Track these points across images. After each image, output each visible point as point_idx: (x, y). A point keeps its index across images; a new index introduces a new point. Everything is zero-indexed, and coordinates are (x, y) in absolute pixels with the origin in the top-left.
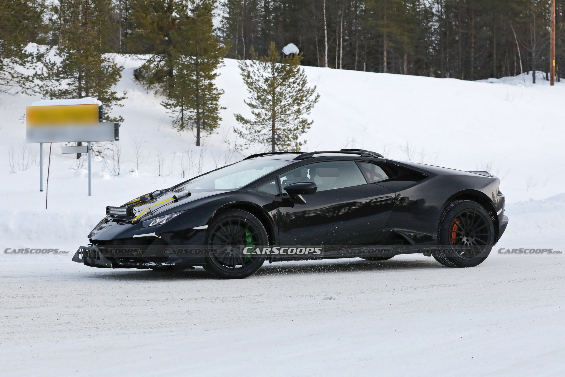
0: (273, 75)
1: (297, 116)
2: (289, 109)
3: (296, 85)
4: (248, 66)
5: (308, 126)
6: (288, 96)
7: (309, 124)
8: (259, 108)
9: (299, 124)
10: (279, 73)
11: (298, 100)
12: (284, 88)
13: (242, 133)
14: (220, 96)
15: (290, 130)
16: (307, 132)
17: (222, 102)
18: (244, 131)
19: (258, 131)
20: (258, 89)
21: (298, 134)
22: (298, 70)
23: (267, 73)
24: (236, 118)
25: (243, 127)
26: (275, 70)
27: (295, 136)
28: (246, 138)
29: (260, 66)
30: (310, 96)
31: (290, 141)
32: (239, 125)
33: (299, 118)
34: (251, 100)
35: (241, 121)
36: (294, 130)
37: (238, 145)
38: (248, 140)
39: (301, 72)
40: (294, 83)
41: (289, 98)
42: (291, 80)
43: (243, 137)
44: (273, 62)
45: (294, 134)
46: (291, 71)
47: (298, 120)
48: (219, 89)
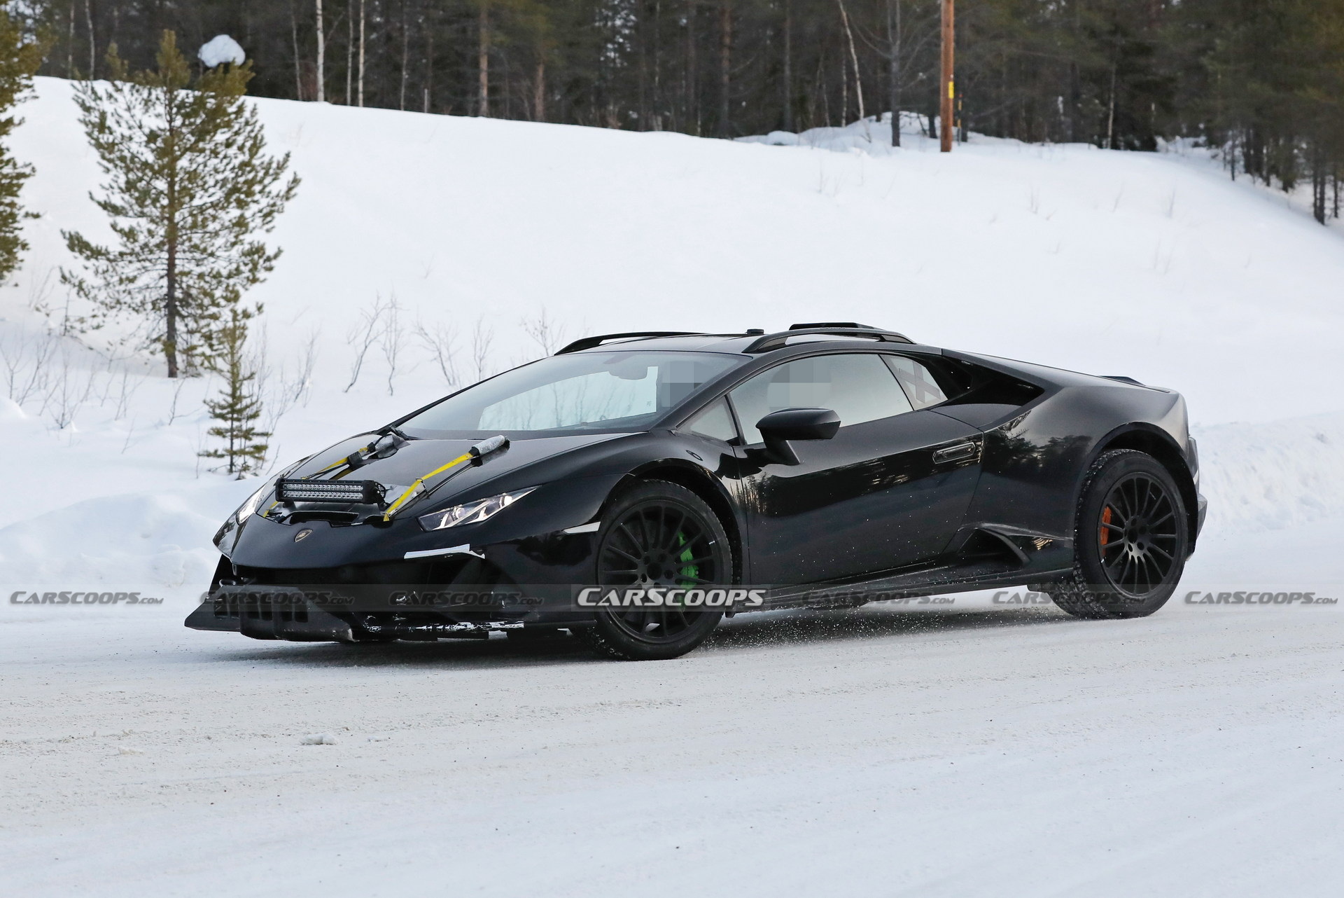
0: (170, 122)
1: (236, 237)
2: (215, 218)
3: (233, 151)
4: (100, 99)
5: (267, 264)
6: (211, 182)
7: (269, 259)
8: (131, 213)
9: (243, 258)
10: (186, 116)
11: (239, 193)
12: (200, 159)
13: (84, 285)
14: (22, 181)
15: (217, 276)
16: (265, 280)
17: (27, 198)
18: (91, 280)
19: (127, 279)
20: (128, 163)
21: (239, 288)
22: (240, 110)
23: (153, 118)
24: (67, 242)
25: (86, 268)
26: (175, 110)
27: (232, 292)
28: (95, 298)
29: (133, 99)
30: (274, 180)
31: (218, 305)
32: (76, 264)
33: (242, 242)
34: (109, 192)
35: (81, 252)
36: (229, 276)
37: (72, 319)
38: (102, 303)
39: (247, 114)
40: (228, 144)
41: (215, 186)
42: (221, 137)
43: (86, 296)
44: (171, 86)
45: (228, 286)
46: (219, 111)
47: (238, 248)
48: (20, 163)
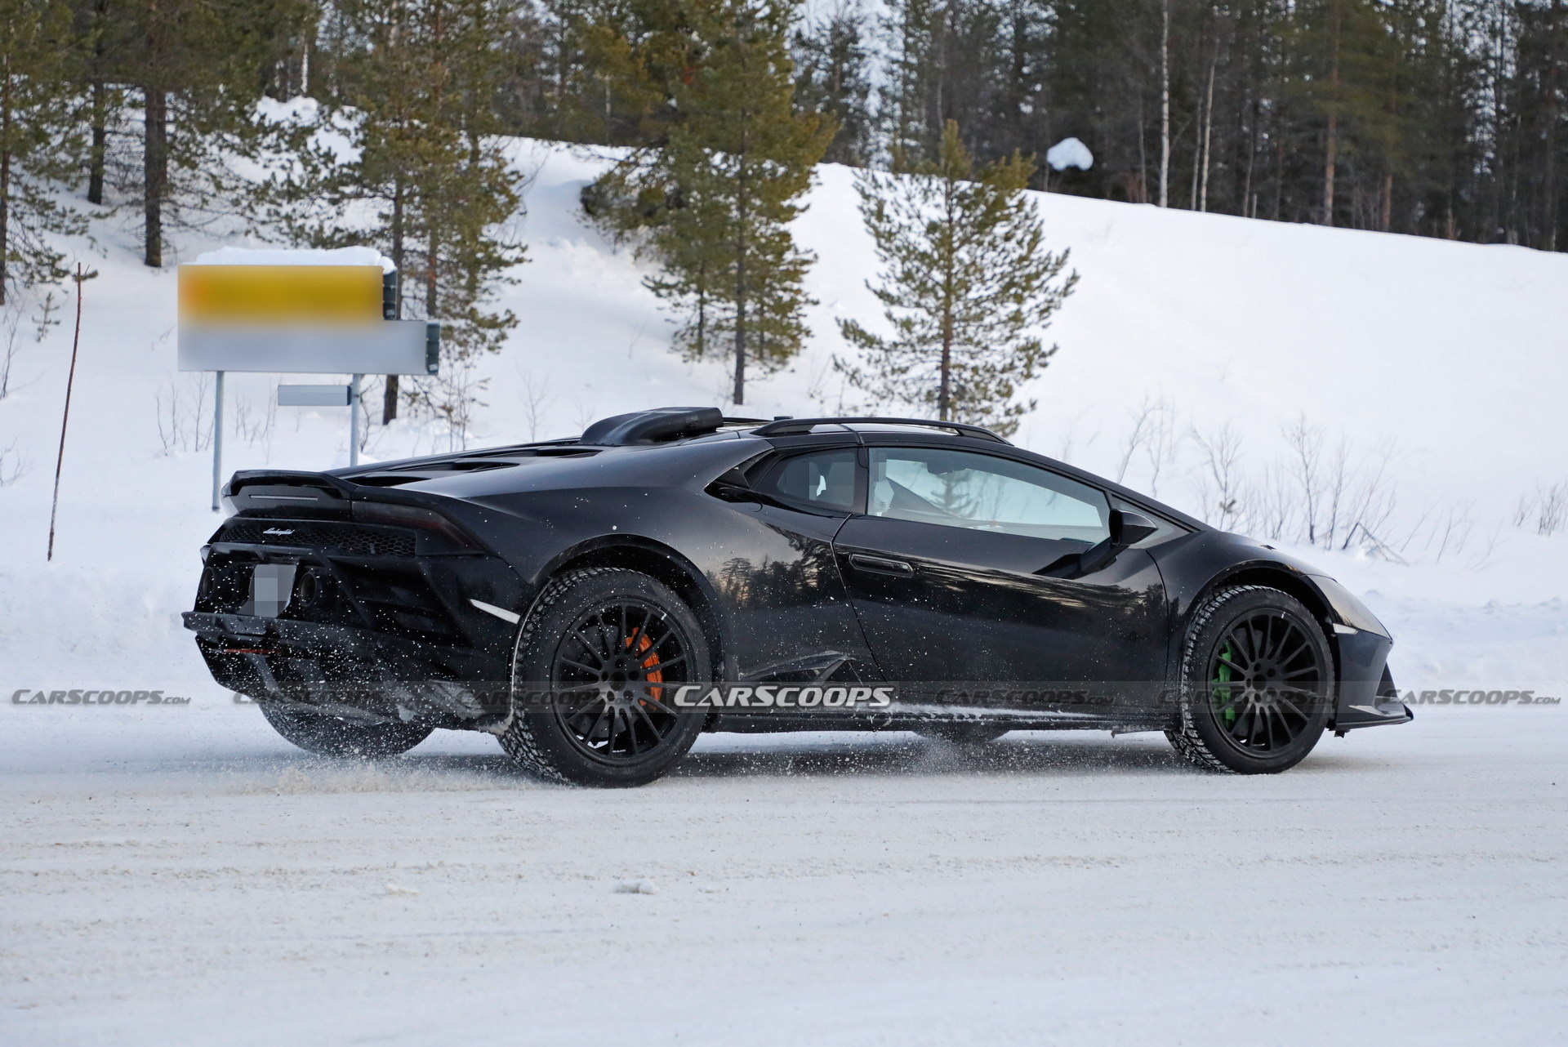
0: (950, 212)
1: (1011, 331)
2: (993, 312)
3: (1012, 244)
4: (881, 187)
5: (1042, 360)
6: (988, 274)
7: (1044, 355)
8: (906, 303)
9: (1018, 353)
10: (966, 207)
11: (1015, 287)
12: (979, 253)
13: (857, 375)
14: (805, 268)
15: (990, 370)
16: (1038, 377)
17: (812, 283)
18: (867, 370)
19: (899, 369)
20: (910, 253)
21: (1012, 382)
22: (1021, 205)
23: (932, 208)
24: (840, 330)
25: (860, 357)
26: (955, 201)
27: (1005, 386)
28: (867, 388)
29: (913, 188)
30: (1052, 275)
31: (991, 399)
32: (852, 353)
33: (1017, 337)
34: (886, 282)
35: (855, 340)
36: (1003, 371)
37: (845, 407)
38: (874, 392)
39: (1027, 208)
40: (1007, 238)
41: (992, 279)
42: (1000, 229)
43: (859, 384)
44: (952, 175)
45: (1001, 380)
46: (999, 204)
47: (1013, 342)
48: (801, 249)
